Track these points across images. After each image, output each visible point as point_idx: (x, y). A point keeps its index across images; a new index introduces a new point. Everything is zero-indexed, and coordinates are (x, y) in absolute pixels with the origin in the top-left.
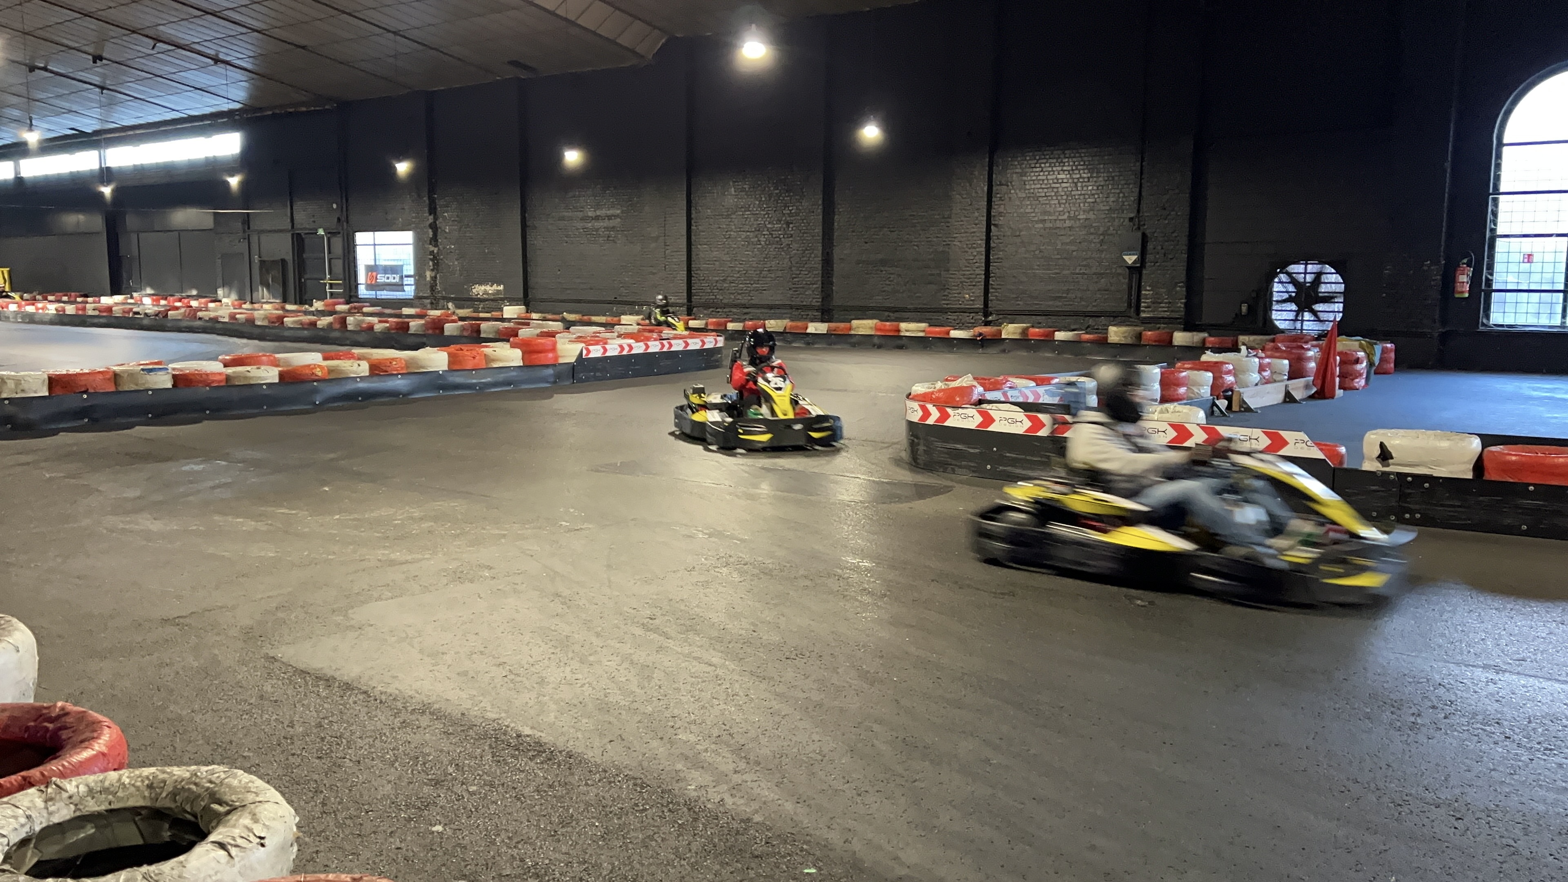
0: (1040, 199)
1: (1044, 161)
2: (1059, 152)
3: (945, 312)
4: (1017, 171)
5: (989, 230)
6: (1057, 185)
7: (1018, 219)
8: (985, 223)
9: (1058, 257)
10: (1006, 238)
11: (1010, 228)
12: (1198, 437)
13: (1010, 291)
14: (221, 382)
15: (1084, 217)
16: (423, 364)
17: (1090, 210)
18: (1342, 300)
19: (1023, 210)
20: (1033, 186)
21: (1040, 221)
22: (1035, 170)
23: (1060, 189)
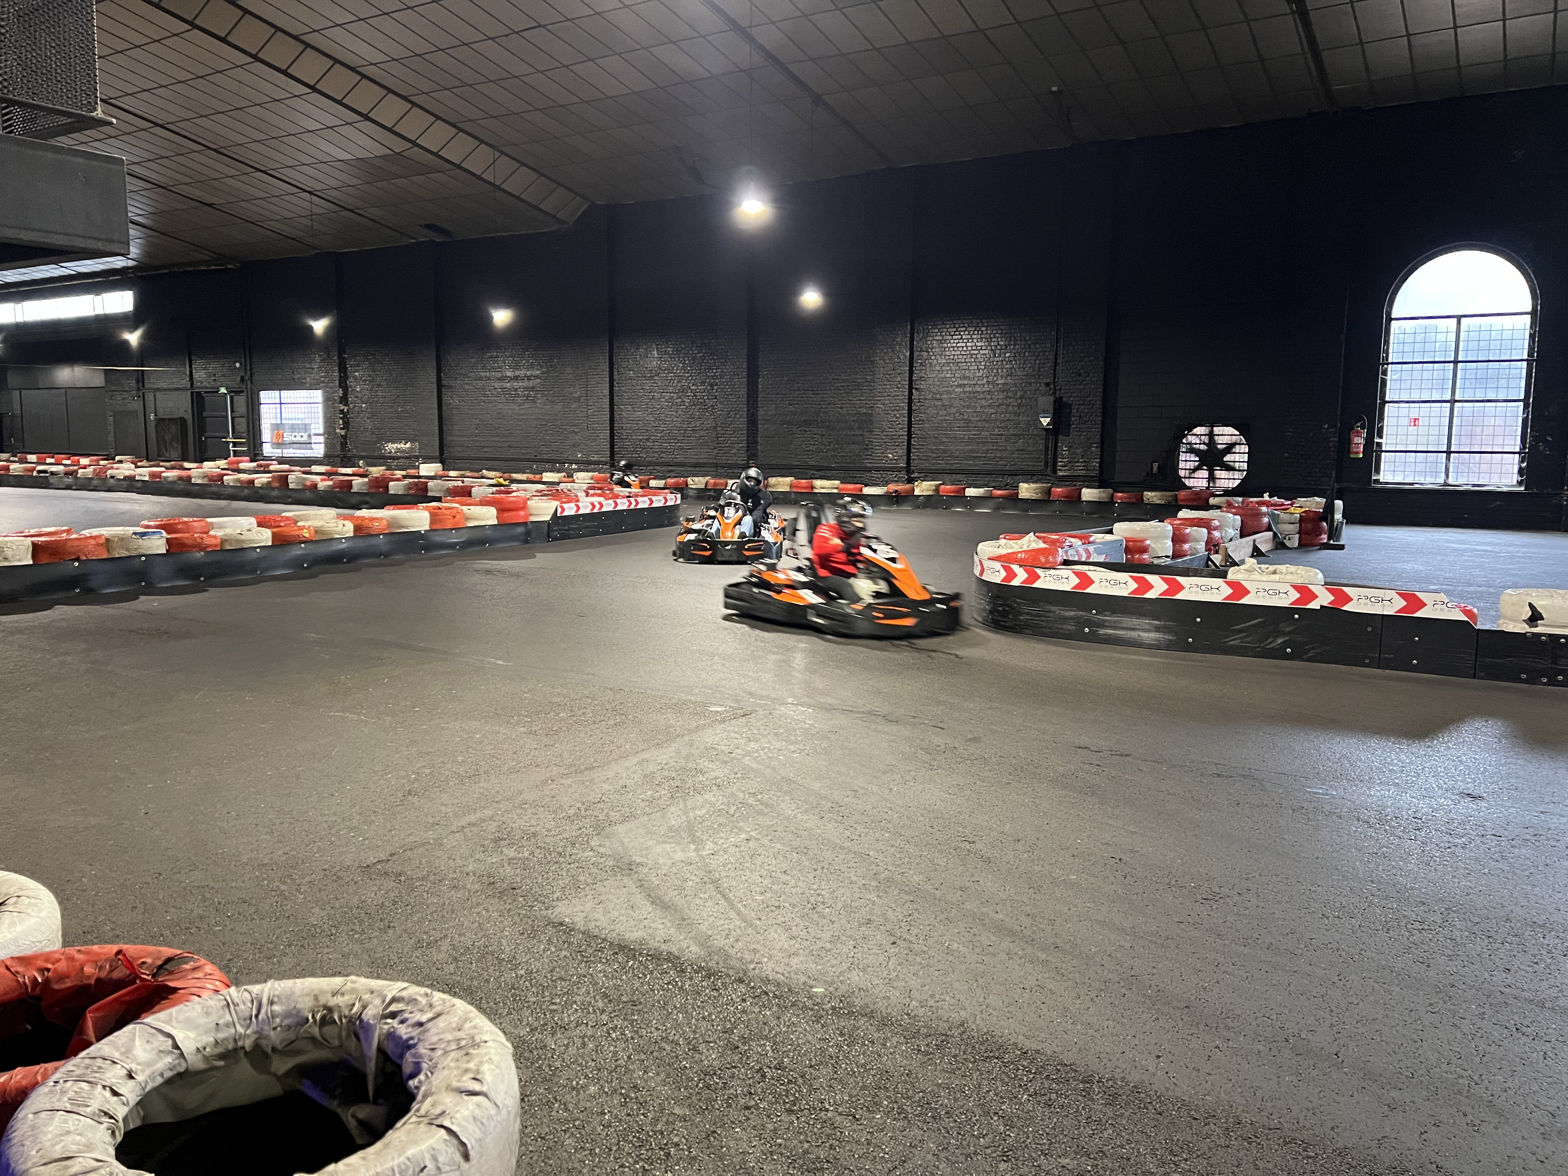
0: (960, 365)
1: (964, 329)
2: (979, 321)
3: (869, 470)
4: (937, 338)
5: (911, 394)
6: (976, 352)
7: (938, 383)
8: (907, 387)
9: (978, 419)
10: (927, 401)
11: (930, 392)
12: (1323, 599)
13: (932, 451)
14: (216, 546)
15: (1002, 381)
16: (404, 523)
17: (1008, 375)
18: (1246, 460)
19: (943, 375)
20: (953, 353)
21: (960, 386)
22: (954, 337)
23: (979, 356)
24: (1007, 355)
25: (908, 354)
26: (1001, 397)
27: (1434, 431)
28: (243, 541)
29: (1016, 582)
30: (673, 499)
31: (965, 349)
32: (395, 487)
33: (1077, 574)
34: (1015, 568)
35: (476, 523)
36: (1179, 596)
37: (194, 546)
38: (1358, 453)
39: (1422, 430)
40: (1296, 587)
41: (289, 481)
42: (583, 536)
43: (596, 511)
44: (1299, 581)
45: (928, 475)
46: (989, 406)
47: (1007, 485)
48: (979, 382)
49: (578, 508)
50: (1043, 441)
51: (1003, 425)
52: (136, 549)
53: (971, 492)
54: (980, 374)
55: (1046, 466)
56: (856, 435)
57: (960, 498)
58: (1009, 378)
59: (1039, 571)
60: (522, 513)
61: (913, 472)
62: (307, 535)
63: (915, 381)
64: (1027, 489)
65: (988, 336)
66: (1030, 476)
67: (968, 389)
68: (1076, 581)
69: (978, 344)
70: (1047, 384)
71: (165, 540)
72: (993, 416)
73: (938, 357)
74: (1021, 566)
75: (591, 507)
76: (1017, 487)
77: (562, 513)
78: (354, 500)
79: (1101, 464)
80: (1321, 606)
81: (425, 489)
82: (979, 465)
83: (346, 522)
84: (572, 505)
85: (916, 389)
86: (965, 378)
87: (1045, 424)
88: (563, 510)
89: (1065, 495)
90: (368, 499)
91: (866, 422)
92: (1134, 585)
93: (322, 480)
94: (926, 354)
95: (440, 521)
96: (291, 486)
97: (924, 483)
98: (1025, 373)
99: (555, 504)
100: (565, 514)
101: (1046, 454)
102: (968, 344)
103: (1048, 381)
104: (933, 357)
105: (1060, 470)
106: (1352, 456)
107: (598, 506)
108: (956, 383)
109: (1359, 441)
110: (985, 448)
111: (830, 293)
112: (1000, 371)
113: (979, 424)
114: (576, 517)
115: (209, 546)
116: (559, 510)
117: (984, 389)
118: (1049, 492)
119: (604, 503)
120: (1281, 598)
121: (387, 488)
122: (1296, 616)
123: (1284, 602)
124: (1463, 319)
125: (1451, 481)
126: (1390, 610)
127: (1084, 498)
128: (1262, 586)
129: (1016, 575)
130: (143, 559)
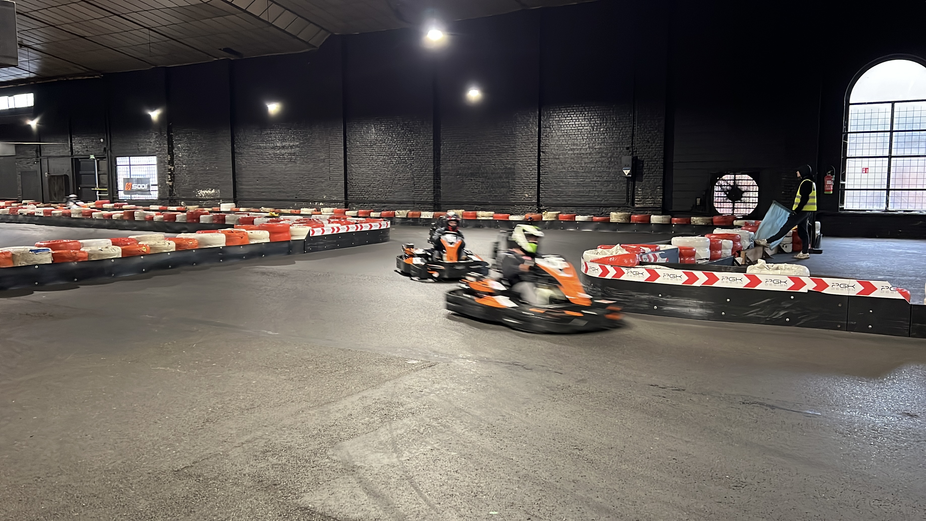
0: (571, 136)
1: (573, 113)
2: (583, 108)
3: (513, 205)
4: (556, 119)
5: (539, 155)
6: (581, 128)
7: (557, 148)
8: (537, 151)
9: (583, 171)
10: (550, 160)
11: (553, 153)
12: (810, 285)
13: (553, 191)
14: (85, 258)
15: (599, 147)
16: (209, 242)
17: (602, 143)
18: (757, 196)
19: (560, 143)
20: (566, 128)
21: (572, 150)
22: (567, 118)
23: (583, 130)
24: (602, 130)
25: (537, 129)
26: (599, 156)
27: (878, 176)
28: (102, 255)
29: (609, 277)
30: (385, 225)
31: (574, 126)
32: (204, 219)
33: (648, 270)
34: (608, 267)
35: (256, 242)
36: (716, 285)
37: (70, 259)
38: (830, 191)
39: (871, 176)
40: (791, 278)
41: (135, 215)
42: (327, 249)
43: (335, 232)
44: (793, 274)
45: (551, 207)
46: (591, 162)
47: (602, 213)
48: (583, 147)
49: (324, 231)
50: (625, 185)
51: (599, 174)
52: (32, 261)
53: (579, 218)
54: (584, 142)
55: (628, 201)
56: (504, 182)
57: (572, 222)
58: (603, 144)
59: (624, 269)
60: (286, 235)
61: (542, 206)
62: (145, 250)
63: (542, 146)
64: (615, 216)
65: (589, 117)
66: (617, 208)
67: (576, 152)
68: (647, 275)
69: (583, 123)
70: (628, 148)
71: (51, 254)
72: (593, 169)
73: (557, 131)
74: (612, 266)
75: (332, 230)
76: (609, 214)
77: (313, 234)
78: (177, 227)
79: (663, 199)
80: (808, 291)
81: (224, 219)
82: (584, 201)
83: (171, 242)
84: (320, 229)
85: (543, 152)
86: (574, 145)
87: (626, 174)
88: (314, 232)
89: (640, 220)
90: (186, 226)
91: (511, 173)
92: (685, 278)
93: (157, 214)
94: (548, 129)
95: (232, 240)
96: (136, 219)
97: (549, 213)
98: (613, 141)
99: (308, 228)
100: (315, 235)
101: (628, 193)
102: (576, 123)
103: (628, 146)
104: (554, 132)
105: (637, 203)
106: (825, 193)
107: (336, 230)
108: (568, 148)
109: (829, 183)
110: (588, 190)
111: (487, 90)
112: (597, 140)
113: (584, 174)
114: (322, 237)
115: (80, 258)
116: (311, 233)
117: (586, 152)
118: (629, 218)
119: (340, 228)
120: (782, 285)
121: (199, 219)
122: (792, 297)
123: (784, 288)
124: (896, 104)
125: (890, 208)
126: (853, 293)
127: (652, 222)
128: (769, 277)
129: (609, 272)
130: (37, 267)
